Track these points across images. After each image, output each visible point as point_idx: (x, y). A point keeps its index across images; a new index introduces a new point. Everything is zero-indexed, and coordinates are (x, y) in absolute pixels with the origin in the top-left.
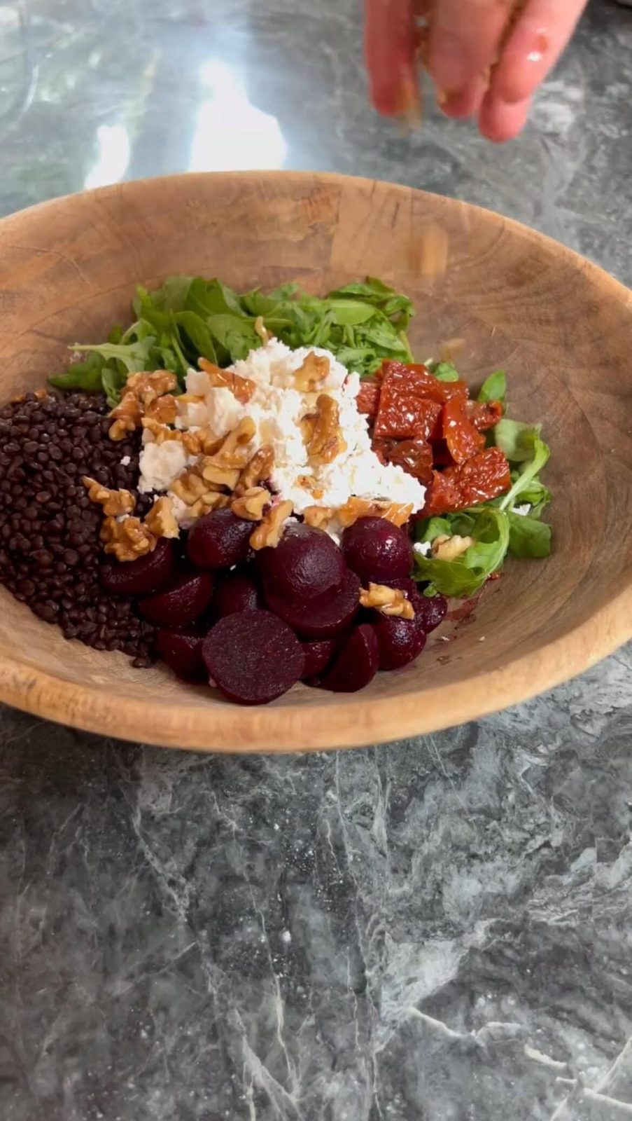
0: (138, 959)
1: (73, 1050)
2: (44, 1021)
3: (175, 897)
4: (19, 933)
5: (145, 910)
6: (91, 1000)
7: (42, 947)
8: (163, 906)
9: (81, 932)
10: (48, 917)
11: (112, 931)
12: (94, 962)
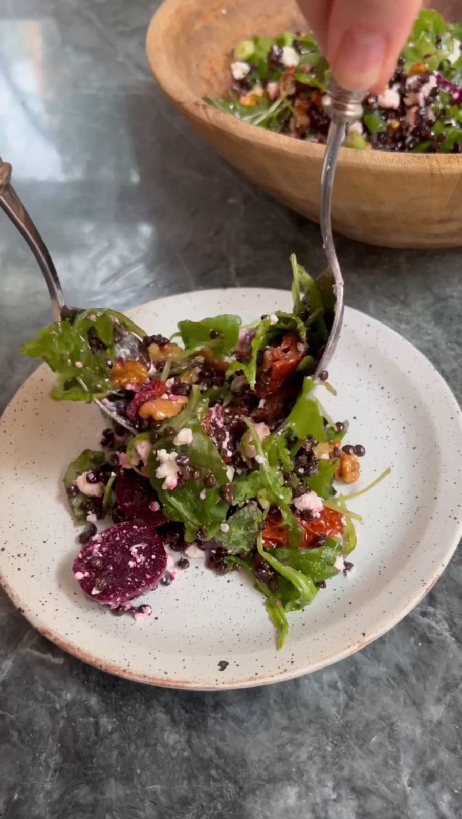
0: (435, 684)
1: (430, 777)
2: (391, 762)
3: (434, 624)
4: (324, 698)
5: (416, 643)
6: (419, 731)
7: (352, 704)
8: (428, 634)
9: (376, 680)
10: (341, 677)
11: (400, 670)
12: (401, 699)
